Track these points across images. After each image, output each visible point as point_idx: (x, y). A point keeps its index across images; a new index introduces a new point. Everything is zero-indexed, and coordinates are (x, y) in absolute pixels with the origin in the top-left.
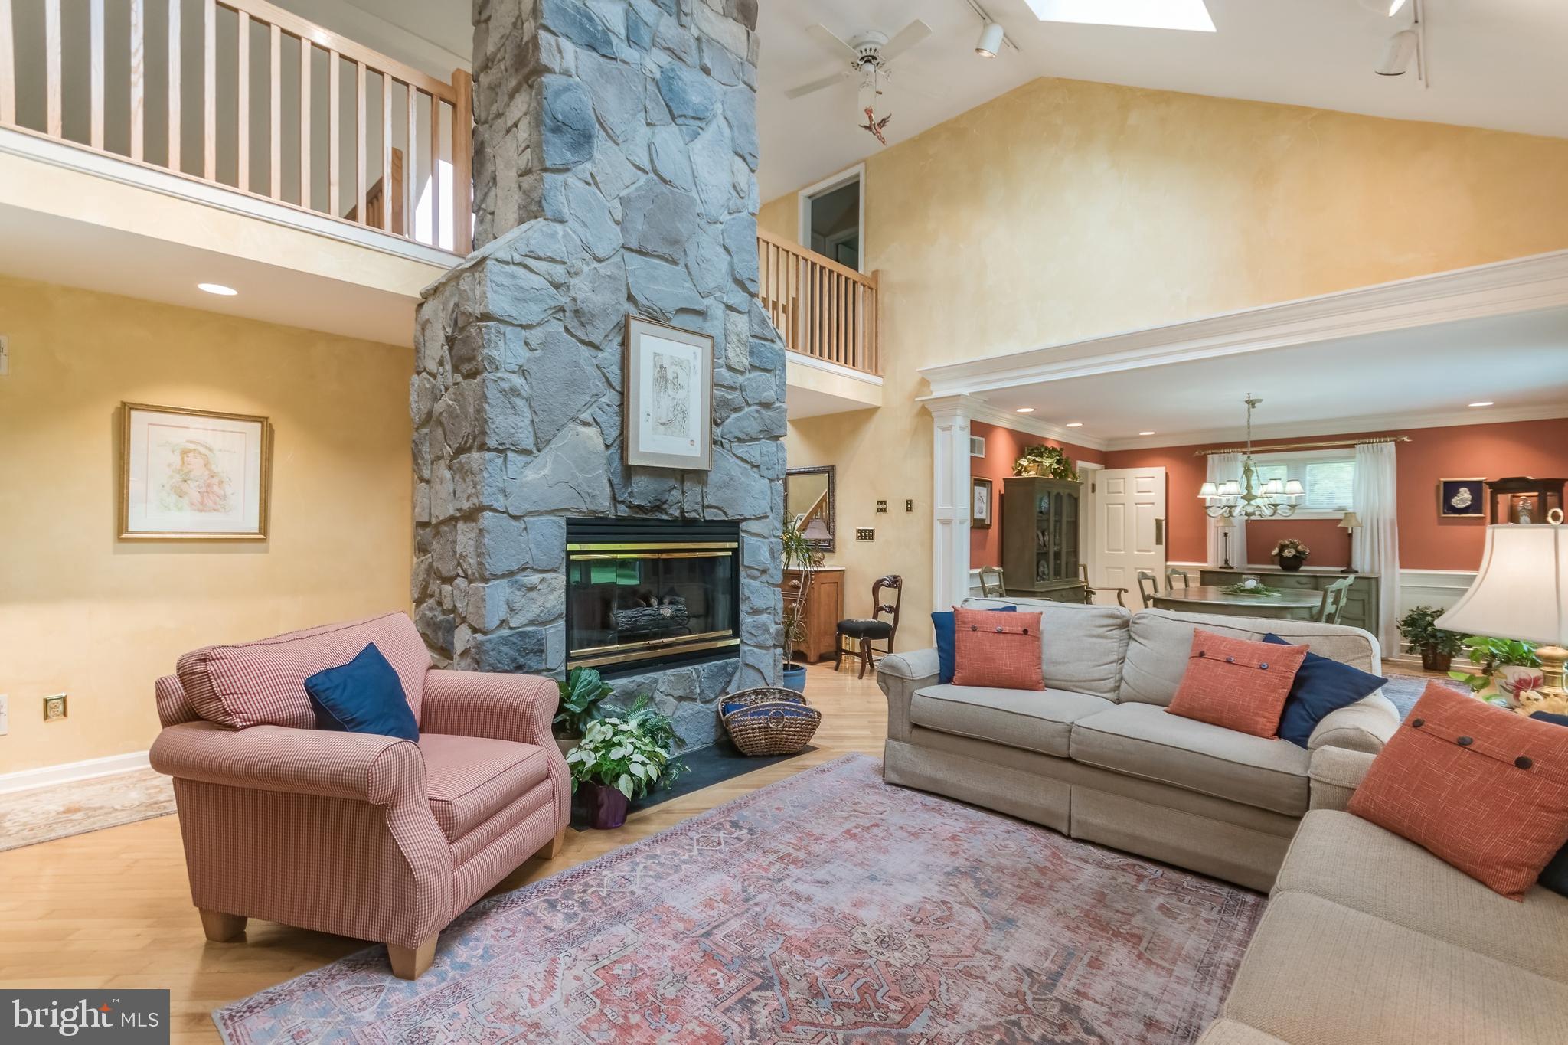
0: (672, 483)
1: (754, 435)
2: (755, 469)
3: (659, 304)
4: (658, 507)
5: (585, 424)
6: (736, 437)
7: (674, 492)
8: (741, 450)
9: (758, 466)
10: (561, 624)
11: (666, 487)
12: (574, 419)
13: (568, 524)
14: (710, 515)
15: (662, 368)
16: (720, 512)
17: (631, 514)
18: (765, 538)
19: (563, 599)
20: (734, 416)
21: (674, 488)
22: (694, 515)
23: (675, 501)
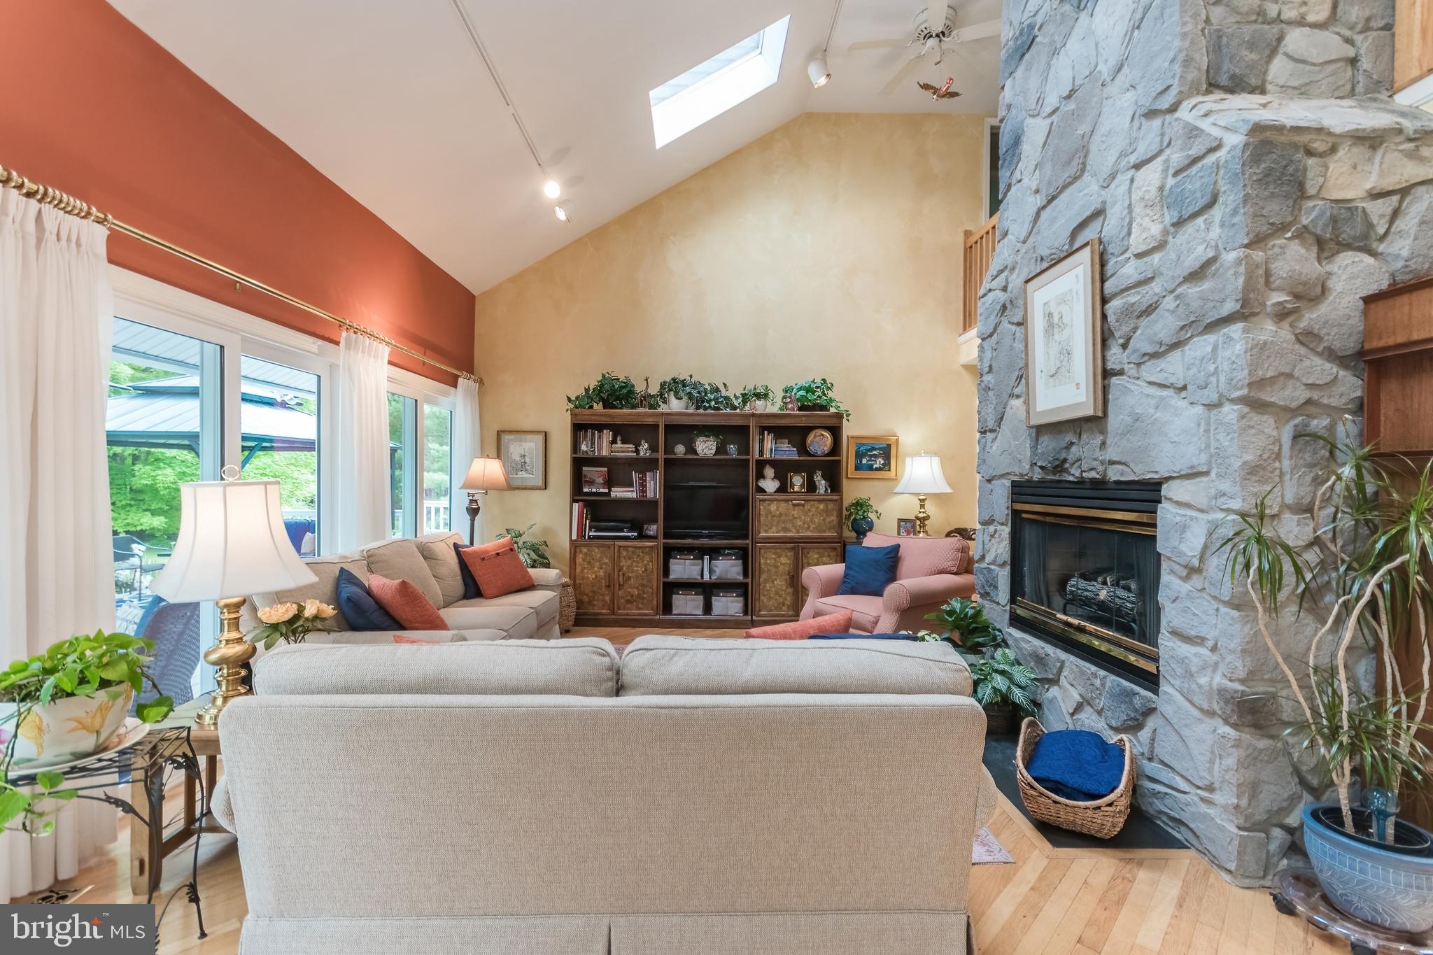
0: (1070, 437)
1: (1168, 341)
2: (1183, 394)
3: (1056, 245)
4: (1060, 467)
5: (1018, 397)
6: (1145, 355)
7: (1074, 449)
8: (1152, 371)
9: (1184, 388)
10: (1008, 568)
11: (1063, 444)
12: (1011, 396)
13: (1012, 486)
14: (1114, 474)
15: (1050, 315)
16: (1128, 470)
17: (1043, 476)
18: (1202, 511)
19: (1008, 548)
20: (1144, 322)
21: (1072, 444)
22: (1093, 474)
23: (1075, 459)
